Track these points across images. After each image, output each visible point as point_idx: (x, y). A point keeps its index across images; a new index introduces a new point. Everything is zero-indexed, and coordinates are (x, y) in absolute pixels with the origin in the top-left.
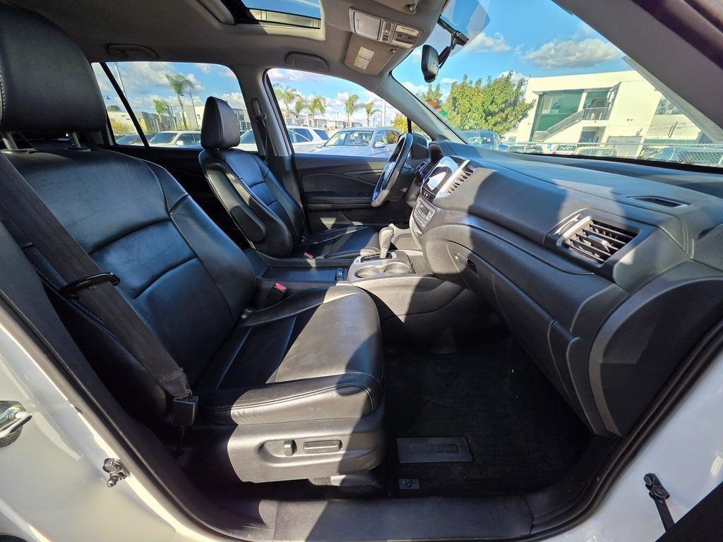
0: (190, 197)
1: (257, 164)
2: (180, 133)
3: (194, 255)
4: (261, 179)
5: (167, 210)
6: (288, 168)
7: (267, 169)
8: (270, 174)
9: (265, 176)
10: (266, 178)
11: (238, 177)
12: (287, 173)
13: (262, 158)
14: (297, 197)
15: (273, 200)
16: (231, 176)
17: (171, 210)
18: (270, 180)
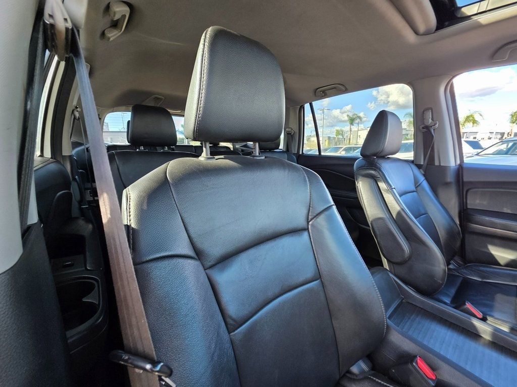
0: (334, 207)
1: (412, 172)
2: (345, 147)
3: (318, 276)
4: (413, 188)
5: (308, 219)
6: (450, 178)
7: (422, 179)
8: (425, 184)
9: (417, 185)
10: (419, 188)
11: (391, 186)
12: (447, 184)
13: (419, 167)
14: (455, 213)
15: (423, 212)
16: (382, 185)
17: (312, 219)
18: (423, 189)
